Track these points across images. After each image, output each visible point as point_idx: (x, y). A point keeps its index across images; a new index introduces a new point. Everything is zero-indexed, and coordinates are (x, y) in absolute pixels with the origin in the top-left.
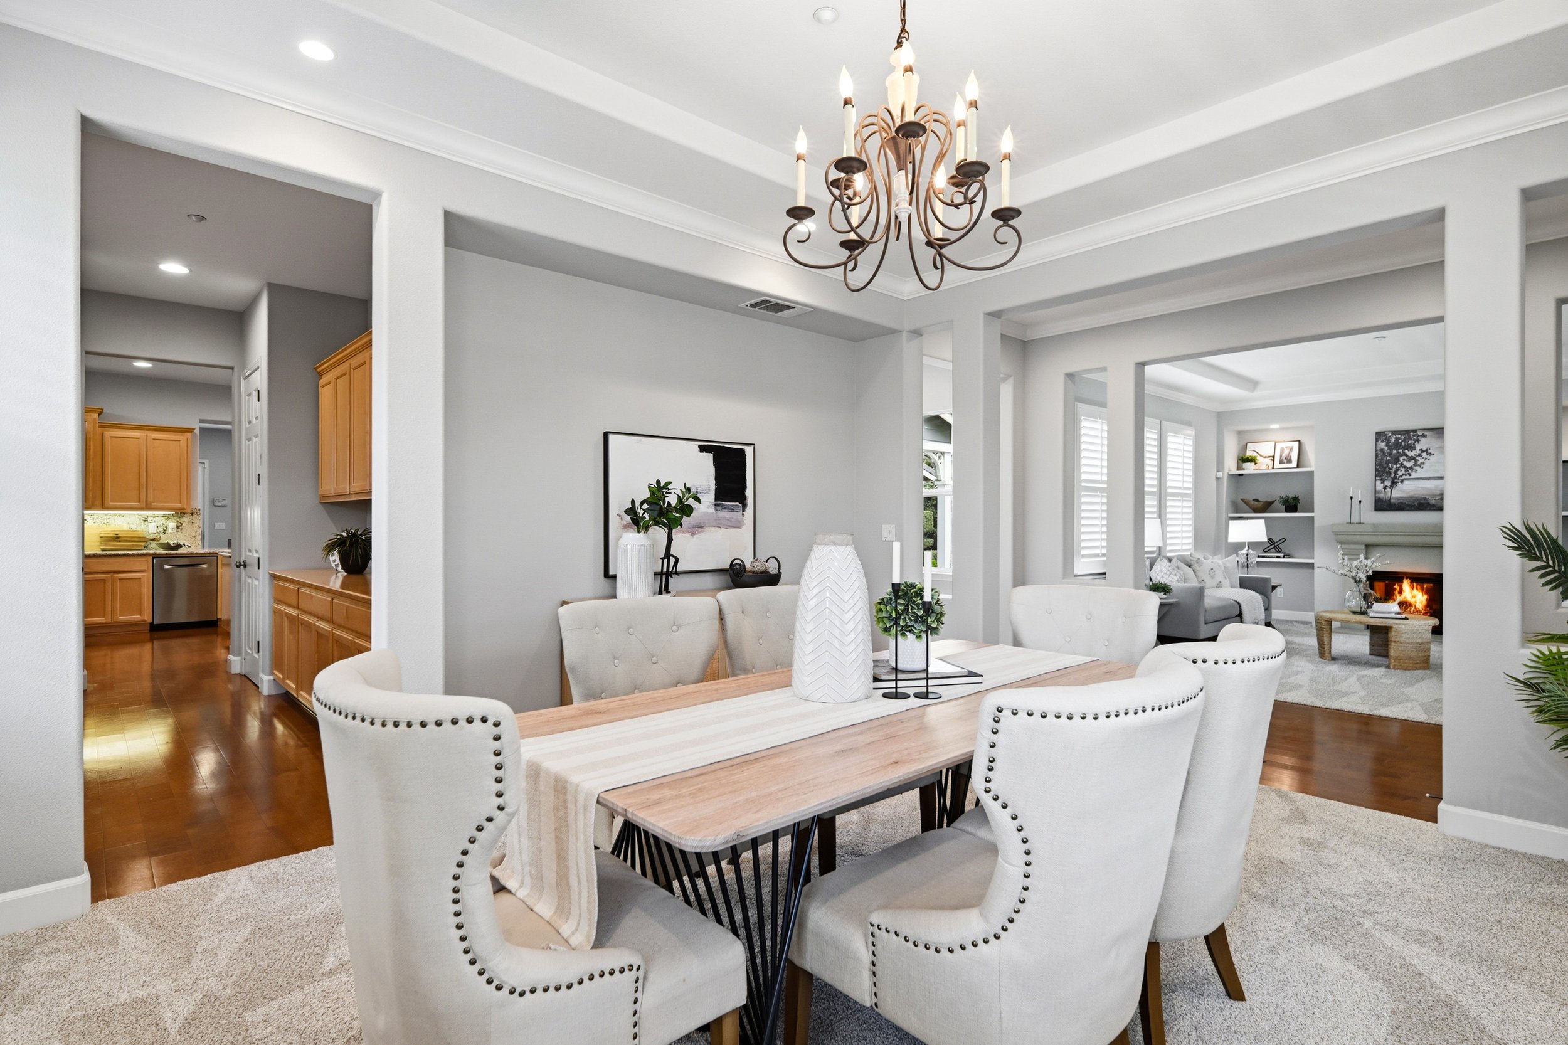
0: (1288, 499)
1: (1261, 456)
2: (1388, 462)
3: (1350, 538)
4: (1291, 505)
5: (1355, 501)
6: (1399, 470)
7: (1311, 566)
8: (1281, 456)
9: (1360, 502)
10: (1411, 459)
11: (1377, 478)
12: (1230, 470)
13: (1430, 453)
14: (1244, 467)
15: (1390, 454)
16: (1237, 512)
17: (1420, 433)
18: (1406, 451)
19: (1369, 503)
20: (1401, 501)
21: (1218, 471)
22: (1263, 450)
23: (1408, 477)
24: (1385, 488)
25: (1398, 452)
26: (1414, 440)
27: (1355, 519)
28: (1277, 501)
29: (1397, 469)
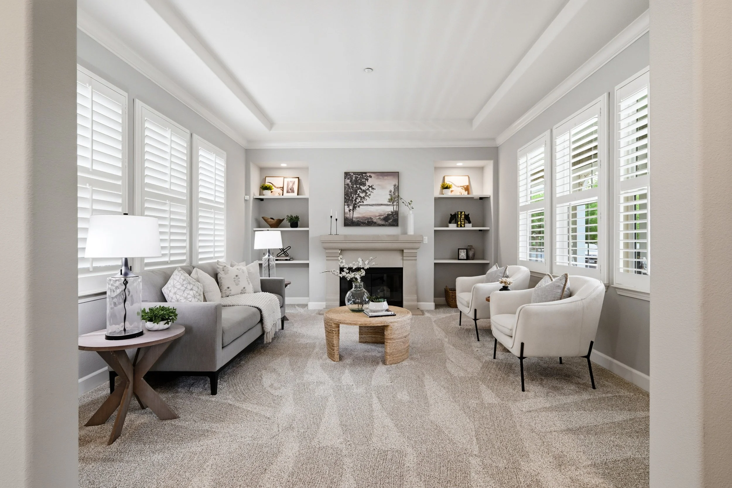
0: (292, 218)
1: (275, 187)
2: (351, 193)
3: (331, 245)
4: (294, 222)
5: (334, 219)
6: (357, 198)
7: (308, 265)
8: (287, 187)
9: (336, 220)
10: (364, 191)
11: (345, 204)
12: (254, 195)
13: (374, 188)
14: (264, 194)
15: (352, 187)
16: (260, 227)
17: (368, 175)
18: (361, 187)
19: (341, 221)
20: (359, 220)
21: (246, 195)
22: (276, 182)
23: (362, 204)
24: (350, 211)
25: (356, 187)
26: (365, 179)
27: (334, 232)
28: (285, 219)
29: (356, 199)
